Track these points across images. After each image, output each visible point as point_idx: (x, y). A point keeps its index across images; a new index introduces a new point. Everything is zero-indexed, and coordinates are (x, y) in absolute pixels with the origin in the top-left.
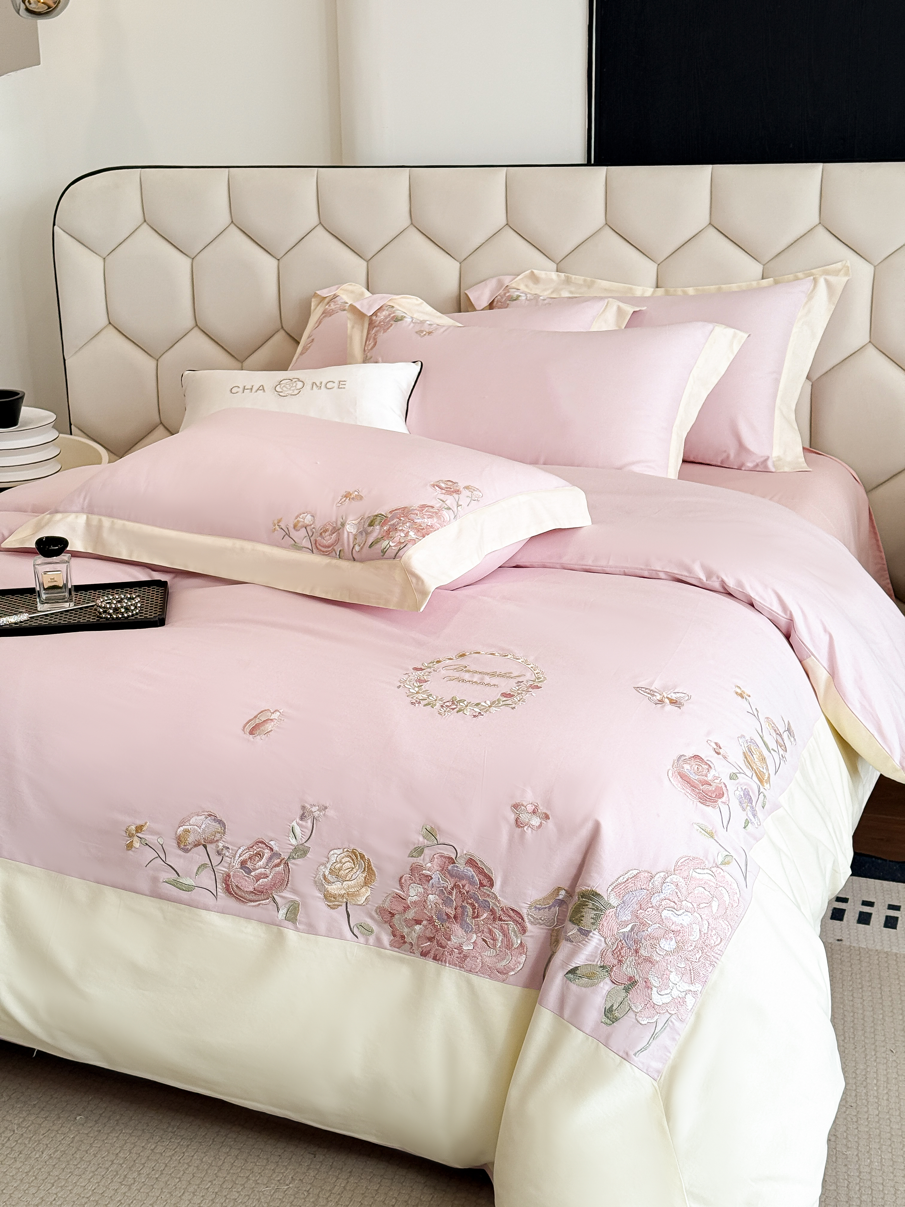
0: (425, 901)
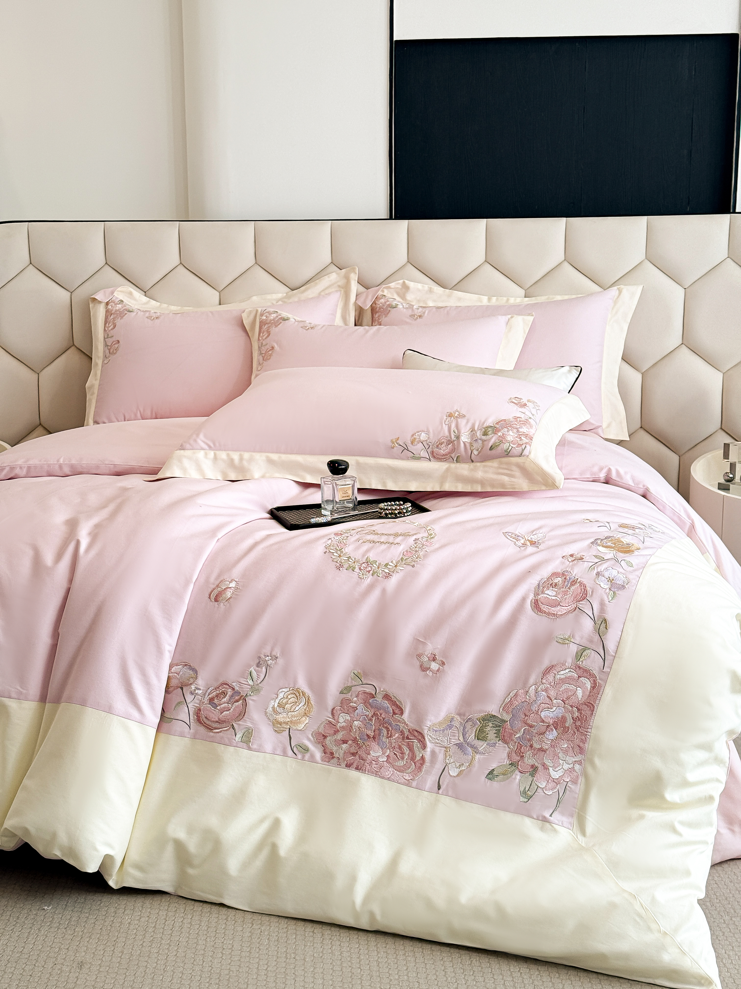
0: (351, 726)
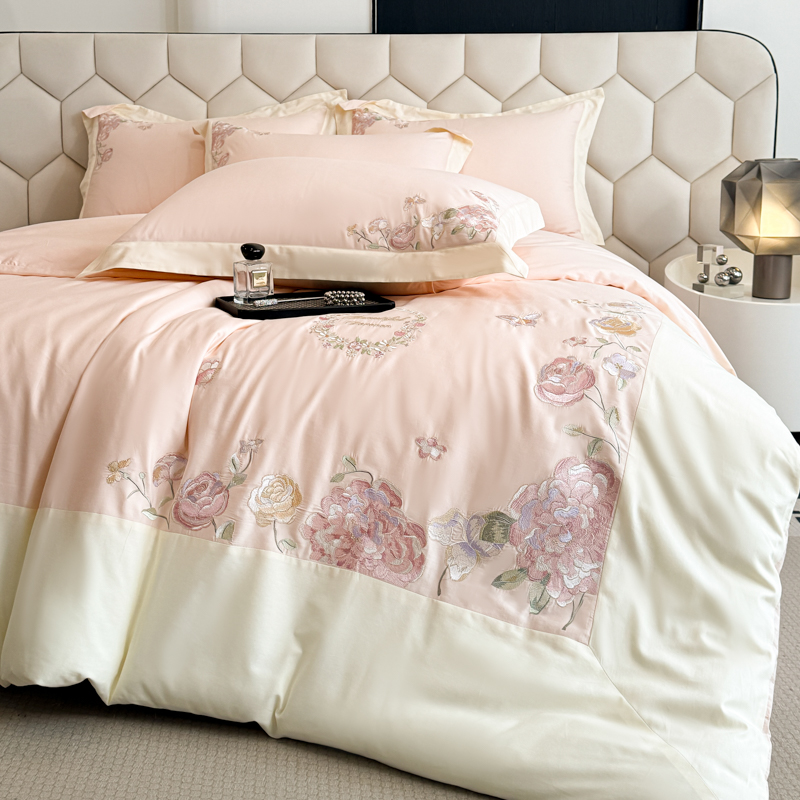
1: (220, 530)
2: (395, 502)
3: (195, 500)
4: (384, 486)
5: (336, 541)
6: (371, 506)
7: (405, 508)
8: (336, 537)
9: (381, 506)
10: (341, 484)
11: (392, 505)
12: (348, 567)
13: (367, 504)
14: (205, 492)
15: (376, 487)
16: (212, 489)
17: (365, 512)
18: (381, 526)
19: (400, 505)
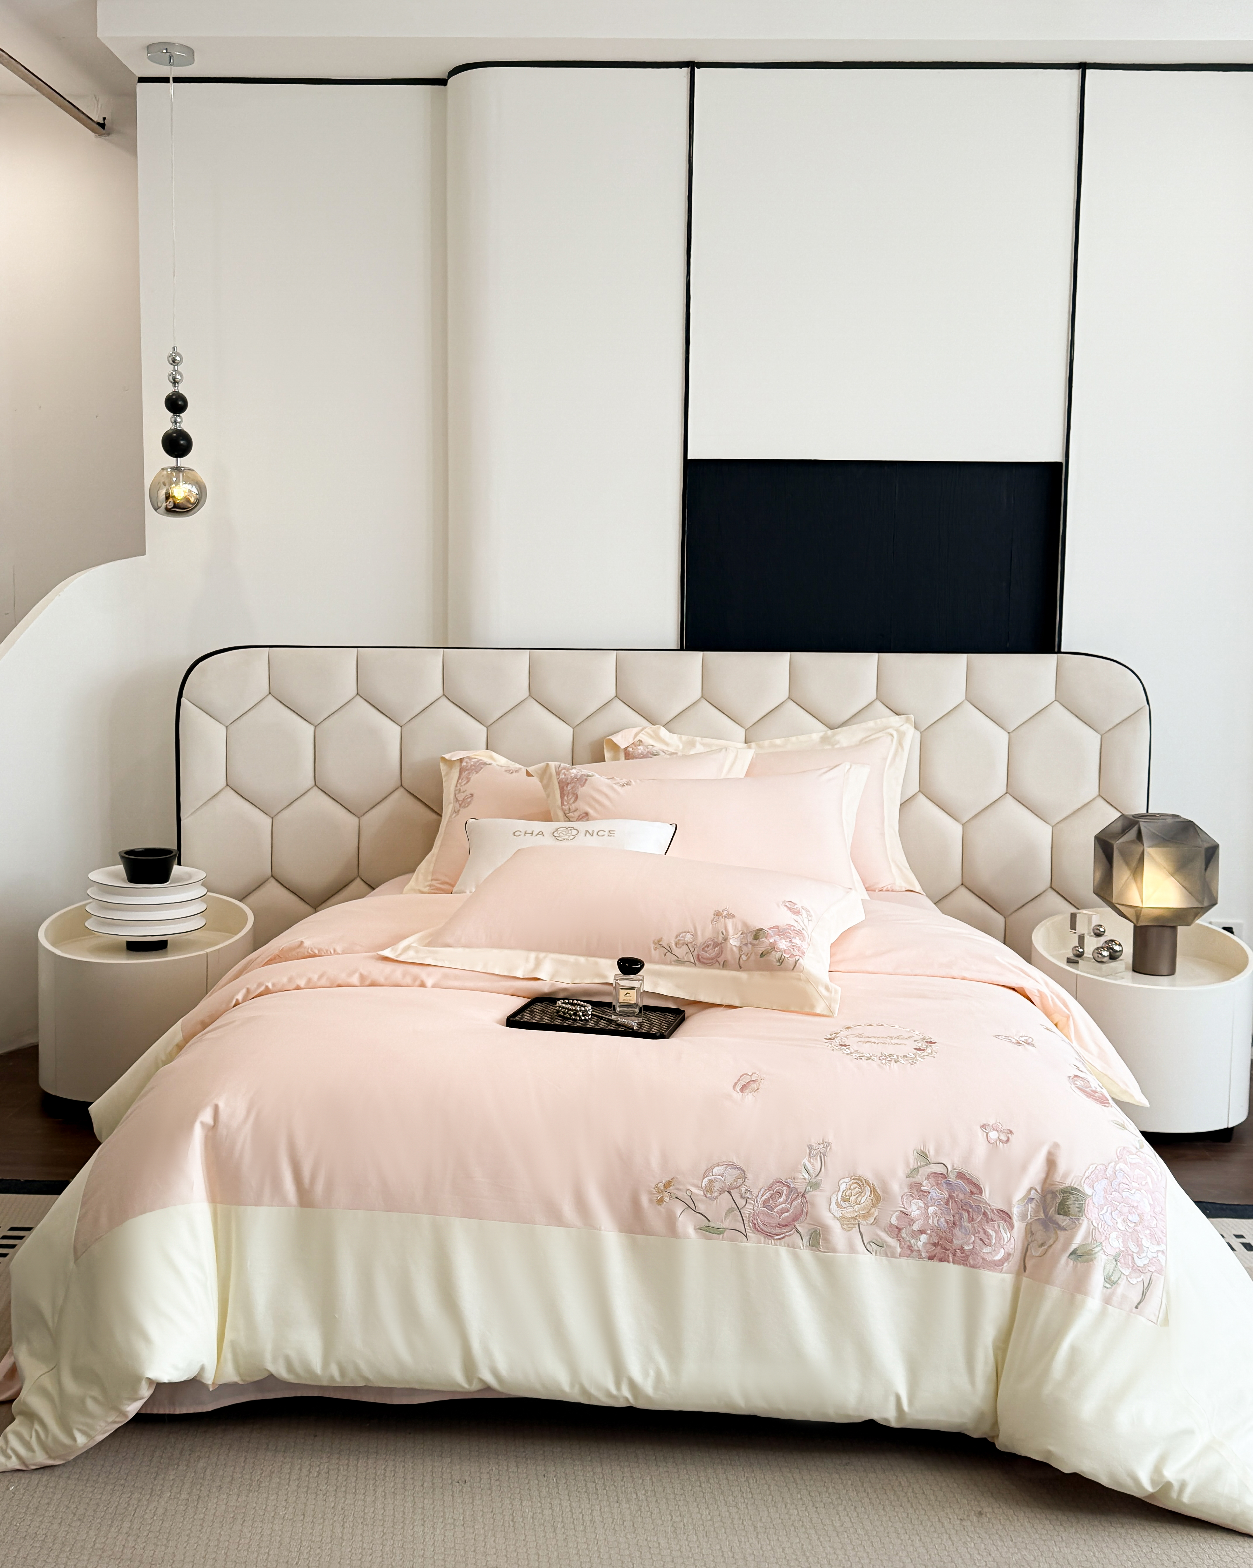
1: (806, 1239)
2: (975, 1190)
3: (772, 1209)
4: (961, 1175)
5: (924, 1236)
6: (951, 1197)
7: (986, 1195)
8: (922, 1232)
9: (961, 1196)
10: (919, 1178)
11: (972, 1193)
12: (941, 1260)
13: (946, 1196)
14: (781, 1200)
15: (952, 1177)
16: (788, 1196)
17: (947, 1204)
18: (965, 1215)
19: (981, 1192)
